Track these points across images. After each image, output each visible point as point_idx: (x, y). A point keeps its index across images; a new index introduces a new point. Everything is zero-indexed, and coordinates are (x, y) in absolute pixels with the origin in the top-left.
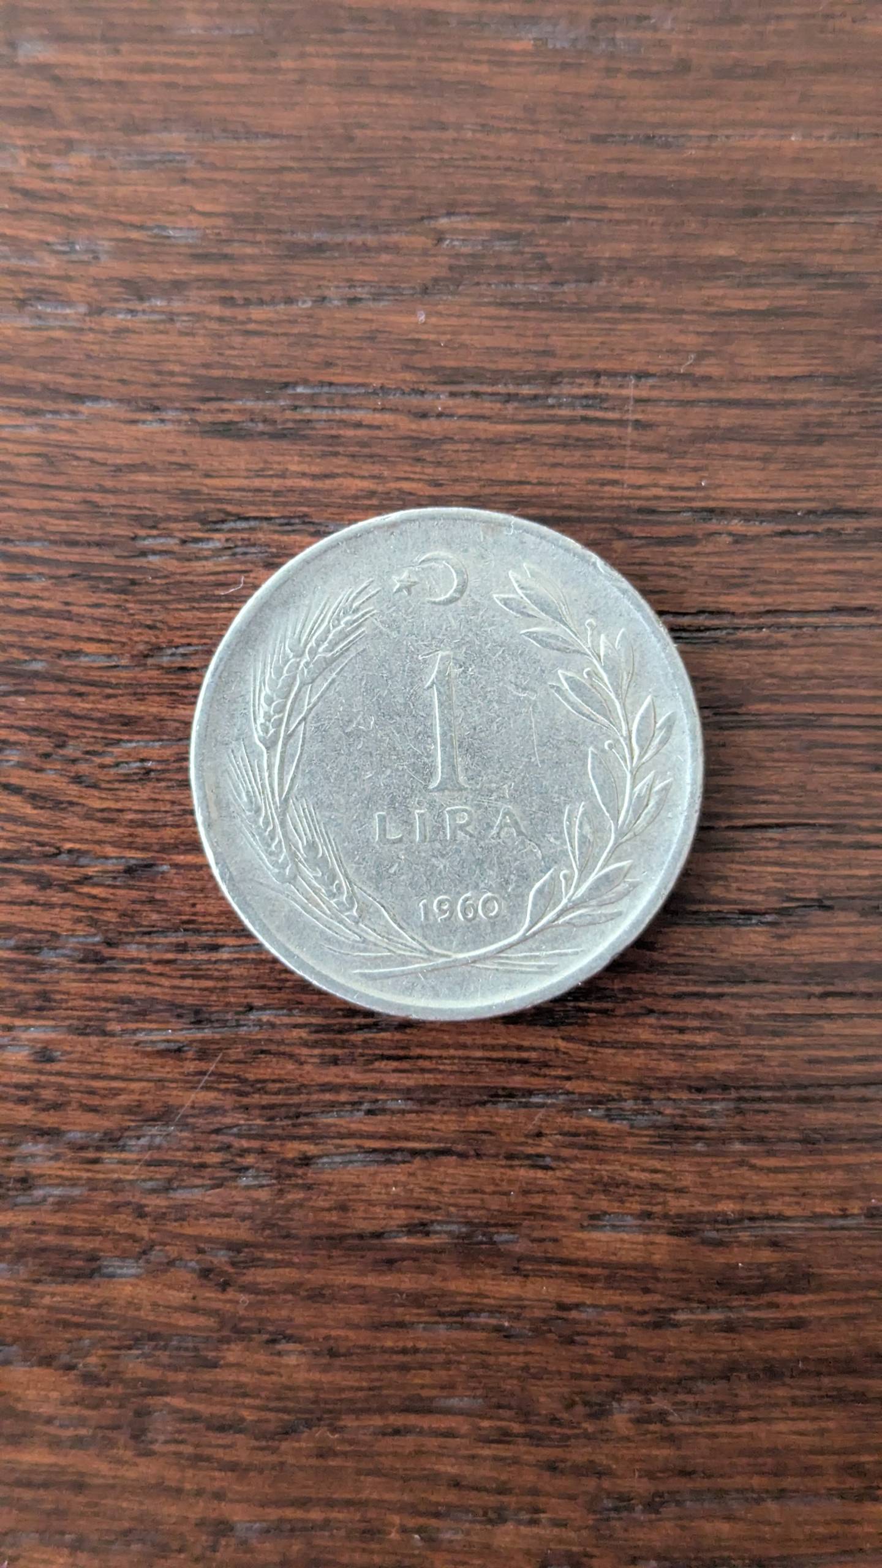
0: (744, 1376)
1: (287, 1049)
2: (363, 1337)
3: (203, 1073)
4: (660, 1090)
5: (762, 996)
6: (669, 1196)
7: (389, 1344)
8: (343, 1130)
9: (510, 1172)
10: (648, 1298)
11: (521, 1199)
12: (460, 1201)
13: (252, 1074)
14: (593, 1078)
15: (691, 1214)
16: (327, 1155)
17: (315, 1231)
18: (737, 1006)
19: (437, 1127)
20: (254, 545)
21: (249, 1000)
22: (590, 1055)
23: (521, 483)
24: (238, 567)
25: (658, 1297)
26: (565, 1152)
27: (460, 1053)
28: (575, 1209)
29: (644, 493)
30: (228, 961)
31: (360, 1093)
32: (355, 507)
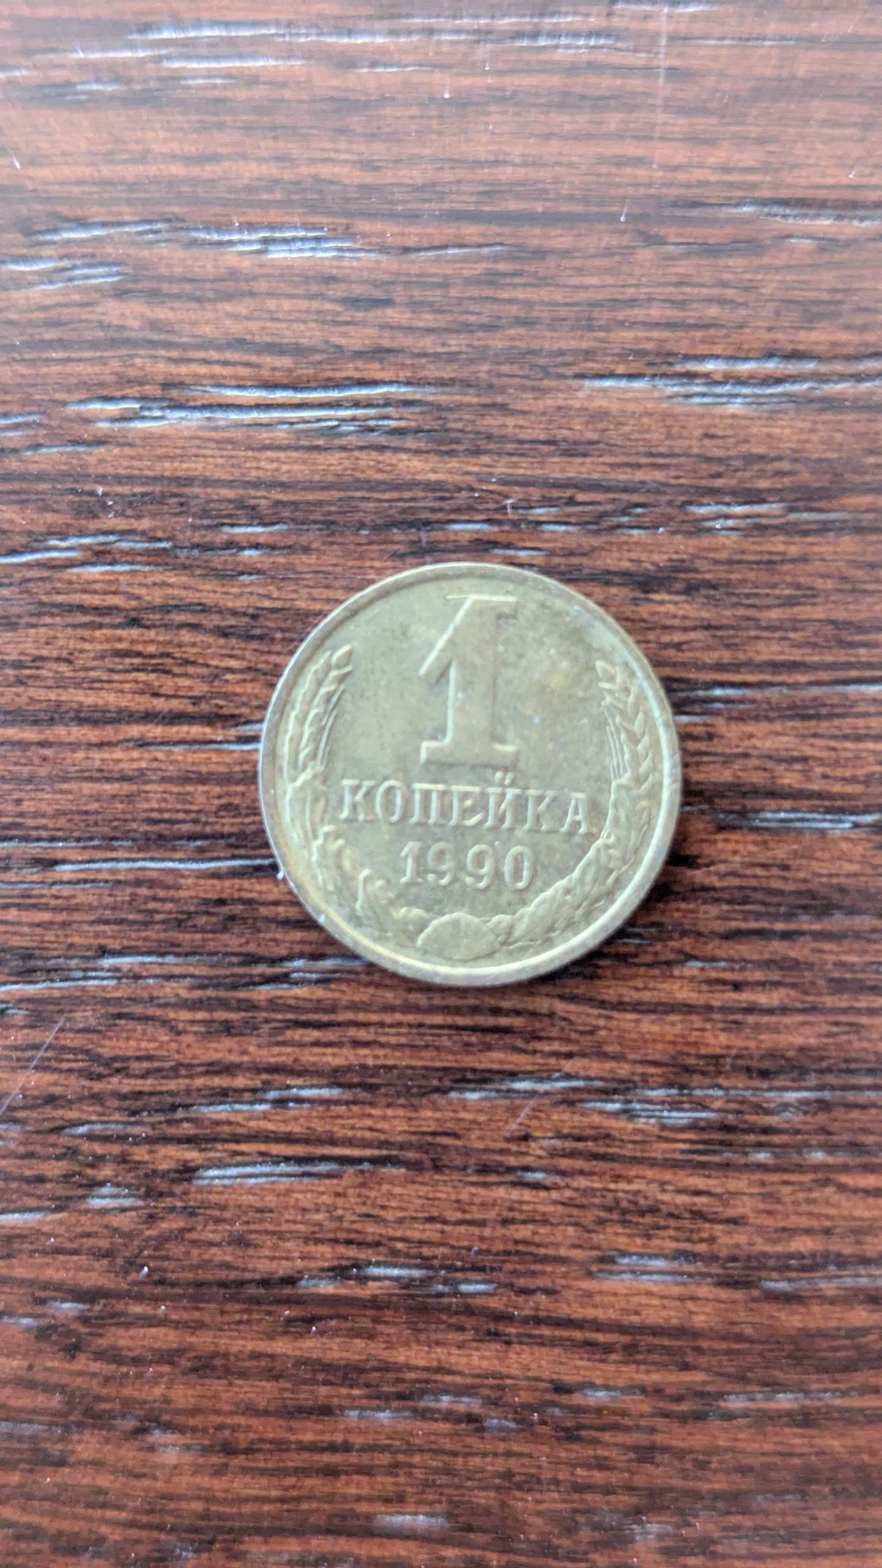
0: (827, 1490)
1: (159, 1012)
2: (273, 1429)
3: (36, 1047)
4: (703, 1073)
5: (857, 935)
6: (719, 1227)
7: (309, 1437)
8: (239, 1131)
9: (482, 1191)
10: (686, 1377)
11: (500, 1231)
12: (409, 1233)
13: (108, 1048)
14: (604, 1056)
15: (749, 1258)
16: (218, 1167)
17: (201, 1275)
18: (822, 951)
19: (379, 1126)
20: (102, 264)
21: (103, 942)
22: (601, 1022)
23: (496, 163)
24: (76, 297)
25: (699, 1377)
26: (564, 1163)
27: (410, 1018)
28: (579, 1247)
29: (682, 176)
30: (70, 882)
31: (265, 1077)
32: (250, 204)
